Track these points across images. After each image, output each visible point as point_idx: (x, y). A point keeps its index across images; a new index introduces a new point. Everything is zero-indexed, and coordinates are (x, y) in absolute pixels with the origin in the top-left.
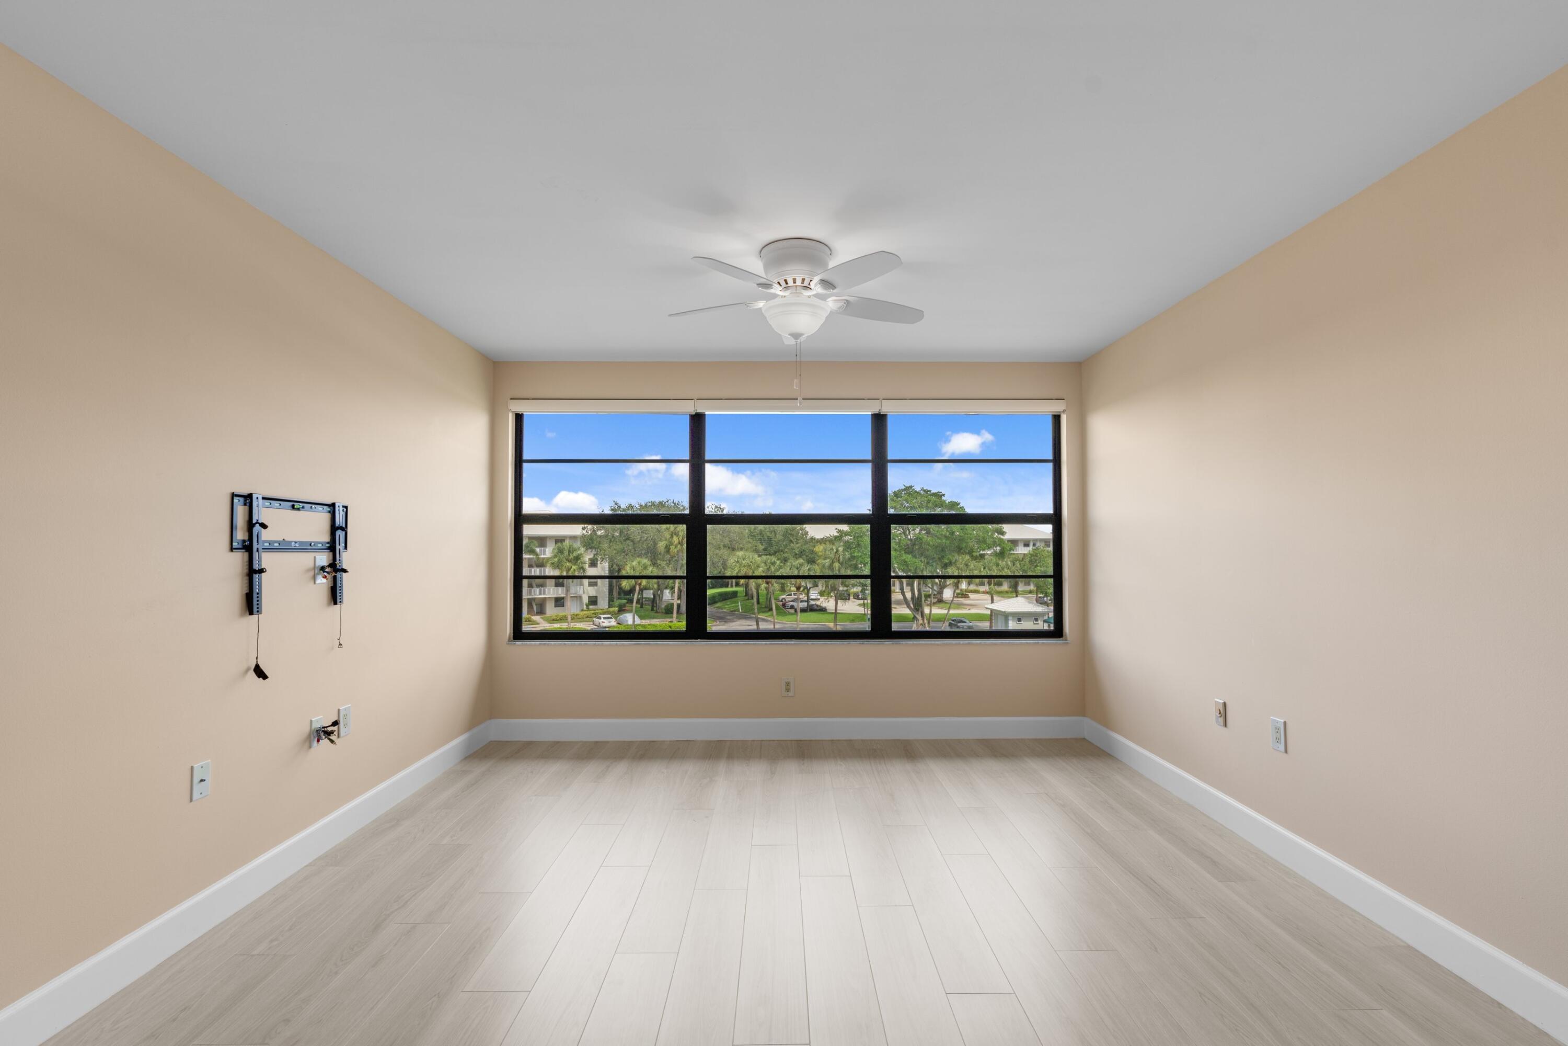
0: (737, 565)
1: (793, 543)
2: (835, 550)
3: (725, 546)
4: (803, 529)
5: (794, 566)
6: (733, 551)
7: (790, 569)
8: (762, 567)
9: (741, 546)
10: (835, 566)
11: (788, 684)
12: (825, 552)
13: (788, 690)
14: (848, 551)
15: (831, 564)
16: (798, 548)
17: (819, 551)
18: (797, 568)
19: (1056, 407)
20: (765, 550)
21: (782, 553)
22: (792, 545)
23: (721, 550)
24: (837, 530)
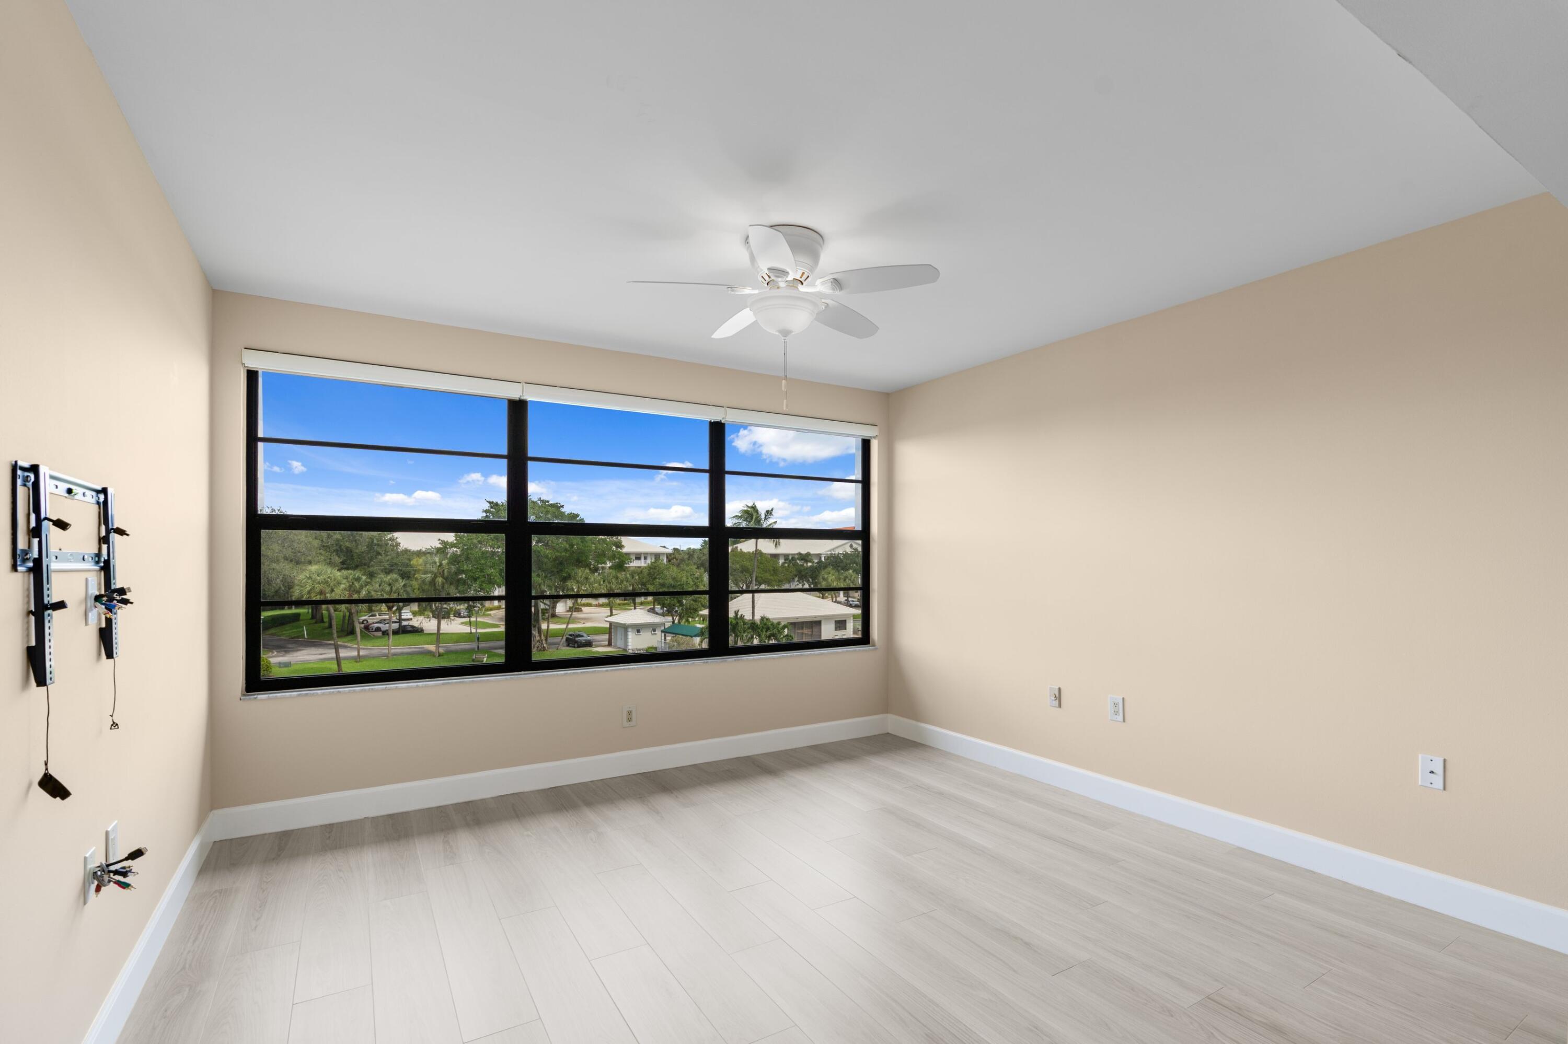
0: (309, 581)
1: (382, 555)
2: (438, 564)
3: (286, 558)
4: (394, 540)
5: (384, 582)
6: (297, 564)
7: (380, 586)
8: (344, 584)
9: (310, 558)
10: (438, 581)
11: (630, 713)
12: (425, 565)
13: (629, 720)
14: (454, 565)
15: (433, 579)
16: (388, 560)
17: (418, 565)
18: (390, 585)
19: (867, 432)
20: (343, 563)
21: (366, 567)
22: (380, 557)
23: (281, 564)
24: (440, 541)
